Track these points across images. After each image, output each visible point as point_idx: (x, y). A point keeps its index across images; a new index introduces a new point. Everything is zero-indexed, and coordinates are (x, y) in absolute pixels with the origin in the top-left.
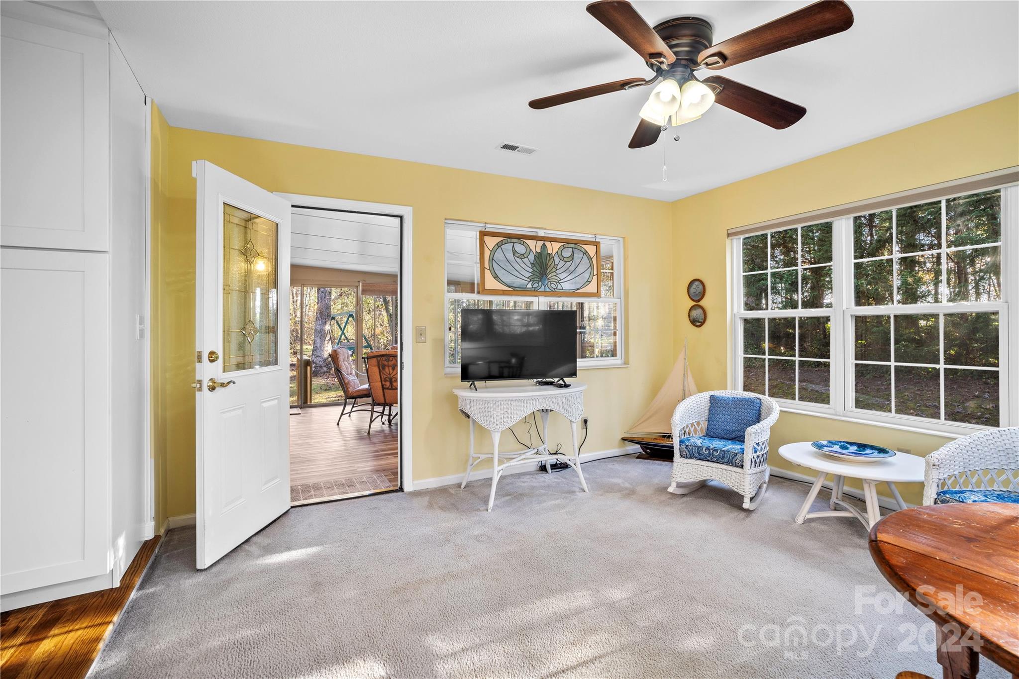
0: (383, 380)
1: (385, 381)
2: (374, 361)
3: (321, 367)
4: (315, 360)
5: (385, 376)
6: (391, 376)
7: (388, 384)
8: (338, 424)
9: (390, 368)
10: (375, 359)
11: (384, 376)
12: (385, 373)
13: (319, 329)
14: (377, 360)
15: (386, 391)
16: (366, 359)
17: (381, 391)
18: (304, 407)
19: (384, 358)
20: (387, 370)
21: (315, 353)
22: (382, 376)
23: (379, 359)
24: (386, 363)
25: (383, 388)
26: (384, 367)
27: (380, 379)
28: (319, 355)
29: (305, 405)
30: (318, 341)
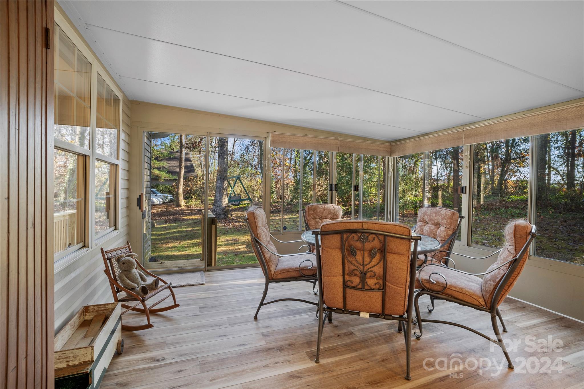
0: (346, 272)
1: (351, 273)
2: (336, 240)
3: (220, 215)
4: (215, 209)
5: (352, 267)
6: (366, 268)
7: (356, 281)
8: (256, 318)
9: (366, 254)
10: (337, 237)
11: (349, 267)
12: (354, 262)
13: (219, 186)
14: (342, 238)
15: (349, 291)
16: (319, 237)
17: (341, 290)
18: (208, 270)
19: (355, 236)
20: (359, 257)
21: (216, 204)
22: (346, 266)
23: (345, 236)
24: (359, 245)
25: (345, 286)
26: (353, 252)
27: (341, 272)
28: (218, 205)
29: (210, 268)
30: (218, 195)
